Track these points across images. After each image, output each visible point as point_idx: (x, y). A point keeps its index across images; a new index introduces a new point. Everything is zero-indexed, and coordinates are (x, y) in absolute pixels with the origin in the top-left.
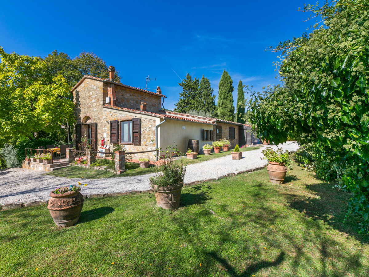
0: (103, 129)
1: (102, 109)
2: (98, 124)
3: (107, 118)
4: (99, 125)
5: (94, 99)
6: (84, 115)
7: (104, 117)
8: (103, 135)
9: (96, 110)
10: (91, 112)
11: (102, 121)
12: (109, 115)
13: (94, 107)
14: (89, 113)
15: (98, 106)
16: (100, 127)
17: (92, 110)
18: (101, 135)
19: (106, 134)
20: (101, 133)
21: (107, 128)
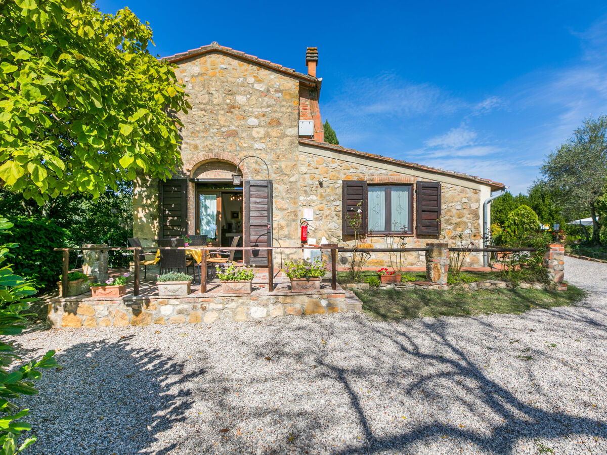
0: (301, 198)
1: (297, 147)
2: (275, 185)
3: (316, 171)
4: (279, 189)
5: (256, 117)
6: (203, 155)
7: (303, 169)
8: (299, 213)
9: (264, 146)
10: (240, 151)
11: (292, 179)
12: (325, 165)
13: (254, 138)
14: (230, 152)
15: (277, 139)
16: (284, 194)
17: (245, 145)
18: (289, 214)
19: (314, 212)
20: (288, 209)
21: (319, 196)
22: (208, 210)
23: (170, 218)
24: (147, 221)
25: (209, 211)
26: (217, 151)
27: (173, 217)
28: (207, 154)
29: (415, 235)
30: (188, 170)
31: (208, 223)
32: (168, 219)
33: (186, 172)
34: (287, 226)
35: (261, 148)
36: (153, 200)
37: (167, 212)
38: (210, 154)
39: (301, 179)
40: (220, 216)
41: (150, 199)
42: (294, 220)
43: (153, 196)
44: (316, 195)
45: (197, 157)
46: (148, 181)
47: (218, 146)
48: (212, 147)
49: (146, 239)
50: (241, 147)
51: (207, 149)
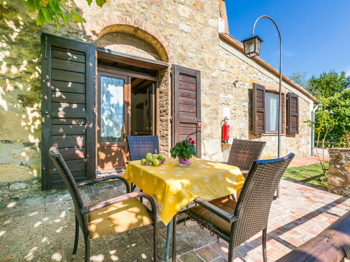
0: (221, 96)
1: (218, 41)
3: (232, 70)
6: (118, 16)
7: (223, 66)
8: (219, 112)
9: (190, 30)
10: (166, 27)
11: (214, 74)
12: (237, 65)
13: (180, 16)
14: (154, 24)
15: (201, 26)
16: (207, 89)
17: (171, 22)
18: (212, 111)
19: (231, 111)
20: (210, 106)
21: (234, 95)
22: (112, 99)
23: (64, 105)
24: (11, 109)
25: (113, 101)
26: (137, 16)
27: (71, 103)
28: (124, 17)
29: (285, 134)
30: (94, 32)
31: (110, 117)
32: (60, 106)
33: (90, 34)
34: (210, 124)
35: (187, 31)
36: (23, 68)
37: (58, 94)
38: (128, 19)
39: (221, 76)
40: (130, 108)
41: (18, 66)
42: (216, 119)
43: (25, 62)
44: (232, 94)
45: (109, 17)
46: (12, 31)
47: (138, 11)
48: (130, 10)
49: (7, 142)
50: (166, 23)
51: (124, 9)
